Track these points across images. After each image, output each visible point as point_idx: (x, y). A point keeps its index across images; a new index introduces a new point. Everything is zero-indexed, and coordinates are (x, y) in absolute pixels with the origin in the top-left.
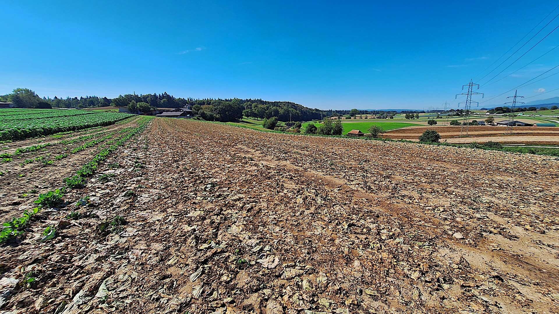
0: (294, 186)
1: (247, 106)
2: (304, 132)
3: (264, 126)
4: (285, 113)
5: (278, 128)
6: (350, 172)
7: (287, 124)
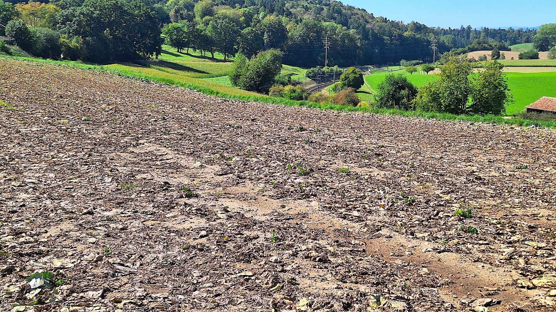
0: (331, 286)
1: (177, 11)
2: (373, 101)
3: (236, 79)
4: (308, 37)
5: (281, 87)
6: (530, 243)
7: (313, 77)
